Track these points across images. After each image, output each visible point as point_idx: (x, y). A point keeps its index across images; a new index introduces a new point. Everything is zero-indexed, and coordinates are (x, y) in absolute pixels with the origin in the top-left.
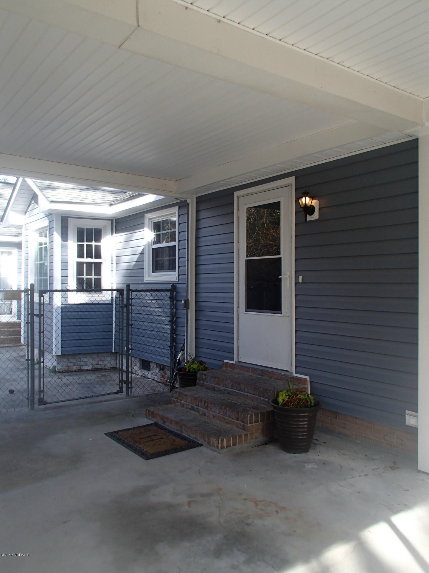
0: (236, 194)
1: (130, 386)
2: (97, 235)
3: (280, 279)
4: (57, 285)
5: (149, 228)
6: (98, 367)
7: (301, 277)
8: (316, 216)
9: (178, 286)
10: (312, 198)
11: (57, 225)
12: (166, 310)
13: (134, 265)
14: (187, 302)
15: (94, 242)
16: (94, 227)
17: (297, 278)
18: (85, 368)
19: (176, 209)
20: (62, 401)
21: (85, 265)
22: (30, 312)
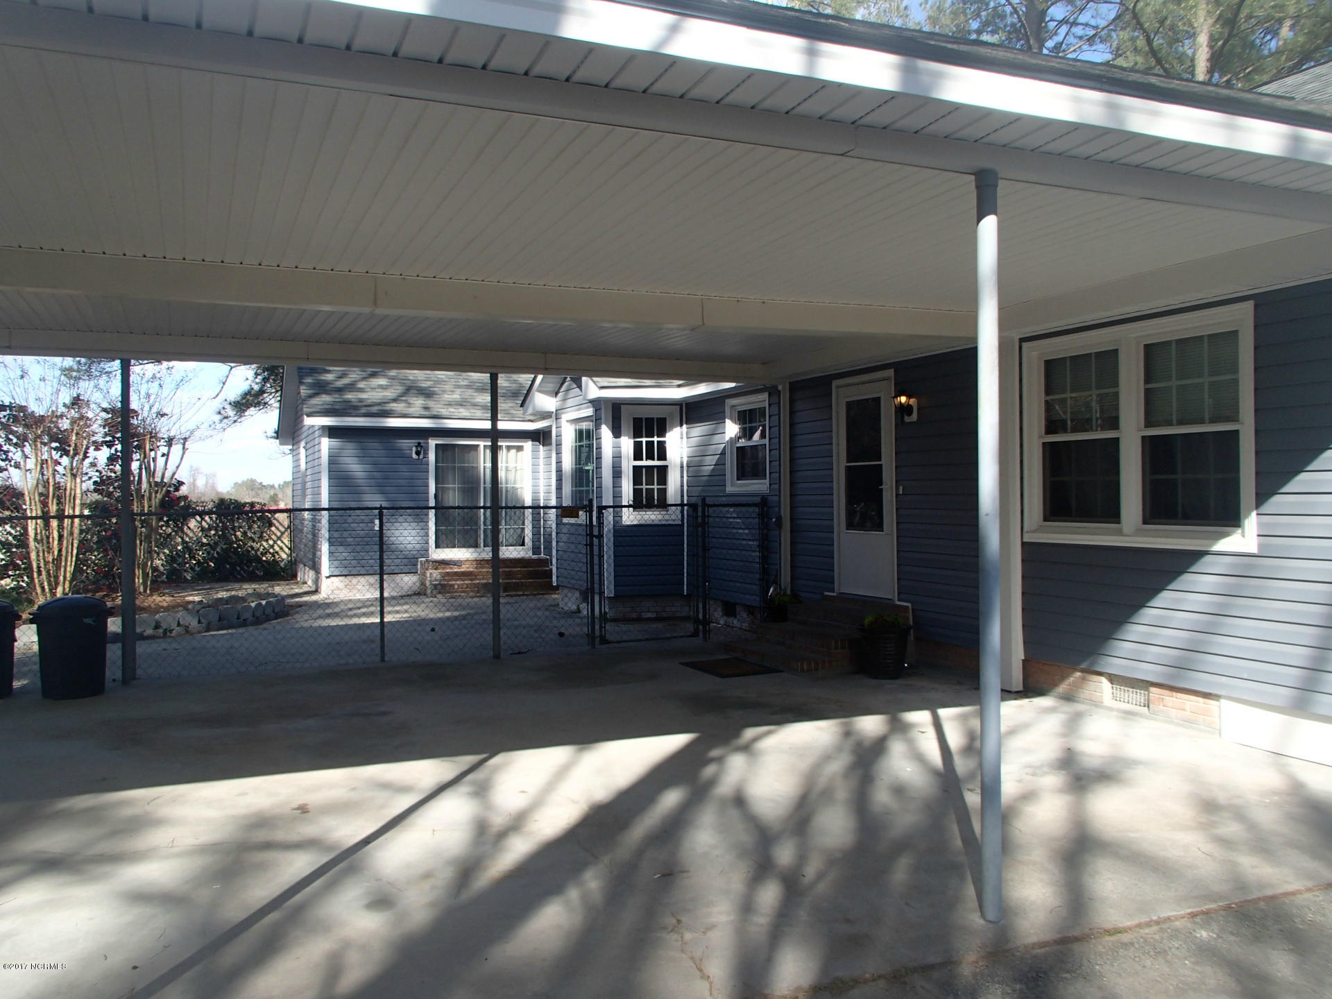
0: (835, 383)
1: (708, 629)
2: (661, 427)
3: (882, 489)
4: (608, 500)
5: (731, 419)
6: (665, 615)
7: (901, 488)
8: (914, 417)
9: (770, 498)
10: (909, 397)
11: (606, 414)
12: (754, 531)
13: (713, 470)
14: (779, 519)
15: (656, 437)
16: (655, 416)
17: (897, 489)
18: (649, 615)
19: (765, 396)
20: (625, 641)
21: (644, 470)
22: (588, 532)
